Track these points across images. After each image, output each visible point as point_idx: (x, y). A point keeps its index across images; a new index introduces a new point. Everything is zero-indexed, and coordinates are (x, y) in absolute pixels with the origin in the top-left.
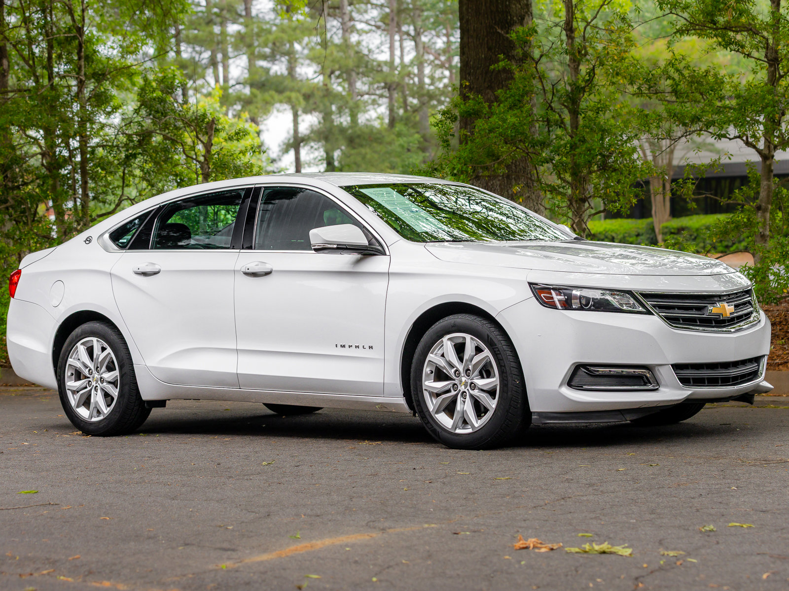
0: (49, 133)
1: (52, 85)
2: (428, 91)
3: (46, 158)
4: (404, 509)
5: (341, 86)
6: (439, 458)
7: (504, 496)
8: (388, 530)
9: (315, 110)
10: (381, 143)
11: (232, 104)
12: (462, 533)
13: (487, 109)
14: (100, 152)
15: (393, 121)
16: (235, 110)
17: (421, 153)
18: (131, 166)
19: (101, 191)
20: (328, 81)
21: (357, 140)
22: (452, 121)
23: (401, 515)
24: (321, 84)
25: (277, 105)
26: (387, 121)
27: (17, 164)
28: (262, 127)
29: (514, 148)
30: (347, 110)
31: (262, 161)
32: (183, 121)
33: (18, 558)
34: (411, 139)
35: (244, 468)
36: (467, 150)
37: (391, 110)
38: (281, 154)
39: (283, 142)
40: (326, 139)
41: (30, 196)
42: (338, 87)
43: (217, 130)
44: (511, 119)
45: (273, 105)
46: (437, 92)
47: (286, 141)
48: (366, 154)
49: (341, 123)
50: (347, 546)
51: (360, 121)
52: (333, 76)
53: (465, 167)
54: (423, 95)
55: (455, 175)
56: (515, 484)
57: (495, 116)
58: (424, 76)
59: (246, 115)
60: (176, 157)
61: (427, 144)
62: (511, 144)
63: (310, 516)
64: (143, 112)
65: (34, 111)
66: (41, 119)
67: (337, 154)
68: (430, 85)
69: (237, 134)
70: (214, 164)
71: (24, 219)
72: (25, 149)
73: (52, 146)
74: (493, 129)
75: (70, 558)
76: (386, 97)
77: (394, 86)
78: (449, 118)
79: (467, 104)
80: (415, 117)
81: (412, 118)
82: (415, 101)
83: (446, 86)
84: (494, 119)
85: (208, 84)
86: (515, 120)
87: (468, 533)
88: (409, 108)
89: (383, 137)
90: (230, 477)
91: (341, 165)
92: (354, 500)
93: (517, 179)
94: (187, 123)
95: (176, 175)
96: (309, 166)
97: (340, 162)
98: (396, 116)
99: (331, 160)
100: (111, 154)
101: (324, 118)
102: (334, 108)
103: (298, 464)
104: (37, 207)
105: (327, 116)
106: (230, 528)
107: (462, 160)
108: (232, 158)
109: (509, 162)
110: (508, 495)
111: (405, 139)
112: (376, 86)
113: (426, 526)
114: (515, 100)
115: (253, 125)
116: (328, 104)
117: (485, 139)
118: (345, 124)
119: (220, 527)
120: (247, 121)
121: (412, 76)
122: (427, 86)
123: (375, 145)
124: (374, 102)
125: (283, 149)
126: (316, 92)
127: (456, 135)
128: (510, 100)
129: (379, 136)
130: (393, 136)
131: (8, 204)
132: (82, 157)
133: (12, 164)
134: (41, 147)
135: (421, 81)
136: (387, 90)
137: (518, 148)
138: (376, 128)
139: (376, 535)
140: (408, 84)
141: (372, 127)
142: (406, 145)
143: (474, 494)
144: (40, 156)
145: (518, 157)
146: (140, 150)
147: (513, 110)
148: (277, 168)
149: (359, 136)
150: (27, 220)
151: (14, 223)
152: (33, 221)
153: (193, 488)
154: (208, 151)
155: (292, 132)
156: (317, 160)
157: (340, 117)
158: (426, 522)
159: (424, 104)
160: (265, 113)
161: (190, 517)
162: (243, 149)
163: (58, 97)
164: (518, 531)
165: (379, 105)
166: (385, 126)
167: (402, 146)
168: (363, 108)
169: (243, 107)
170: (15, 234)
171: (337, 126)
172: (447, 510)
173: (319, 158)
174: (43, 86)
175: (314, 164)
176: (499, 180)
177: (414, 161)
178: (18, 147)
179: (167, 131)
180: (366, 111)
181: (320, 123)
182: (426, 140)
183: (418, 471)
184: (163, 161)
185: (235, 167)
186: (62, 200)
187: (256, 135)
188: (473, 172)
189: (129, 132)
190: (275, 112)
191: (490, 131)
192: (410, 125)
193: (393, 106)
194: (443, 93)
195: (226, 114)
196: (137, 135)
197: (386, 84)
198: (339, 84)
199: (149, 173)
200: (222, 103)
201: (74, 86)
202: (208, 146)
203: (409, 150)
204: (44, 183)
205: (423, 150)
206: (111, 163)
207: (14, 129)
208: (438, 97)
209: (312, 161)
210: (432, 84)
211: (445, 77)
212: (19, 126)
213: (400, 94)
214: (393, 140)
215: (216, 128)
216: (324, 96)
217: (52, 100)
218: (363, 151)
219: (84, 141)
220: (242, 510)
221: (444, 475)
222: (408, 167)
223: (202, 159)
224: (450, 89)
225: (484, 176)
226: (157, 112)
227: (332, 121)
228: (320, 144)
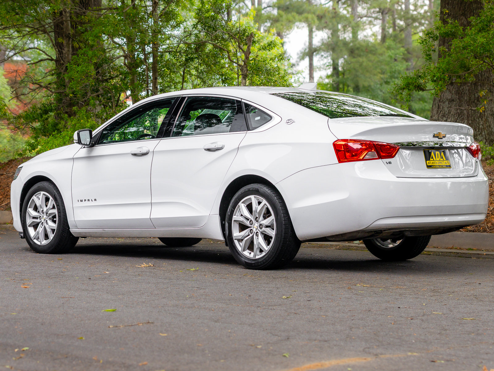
0: (130, 40)
1: (134, 5)
2: (412, 15)
3: (128, 60)
4: (392, 339)
5: (346, 10)
6: (418, 300)
7: (469, 333)
8: (380, 356)
9: (325, 27)
10: (374, 54)
11: (264, 23)
12: (439, 361)
13: (462, 31)
14: (167, 56)
15: (384, 38)
16: (266, 26)
17: (404, 62)
18: (189, 67)
19: (166, 86)
20: (336, 6)
21: (356, 52)
22: (434, 40)
23: (389, 344)
24: (331, 8)
25: (297, 24)
26: (379, 37)
27: (107, 63)
28: (285, 40)
29: (482, 62)
30: (350, 29)
31: (285, 66)
32: (228, 34)
33: (101, 361)
34: (397, 51)
35: (269, 300)
36: (445, 62)
37: (383, 29)
38: (298, 60)
39: (300, 51)
40: (333, 50)
41: (115, 87)
42: (343, 11)
43: (254, 42)
44: (481, 39)
45: (294, 23)
46: (419, 17)
47: (303, 51)
48: (363, 62)
49: (345, 38)
50: (349, 366)
51: (359, 37)
52: (340, 2)
53: (443, 75)
54: (408, 19)
55: (435, 81)
56: (478, 324)
57: (468, 37)
58: (409, 4)
59: (274, 31)
60: (222, 61)
61: (409, 56)
62: (479, 58)
63: (320, 341)
64: (199, 27)
65: (120, 24)
66: (125, 30)
67: (341, 61)
68: (413, 11)
69: (269, 45)
70: (251, 67)
71: (110, 104)
72: (112, 52)
73: (132, 51)
74: (466, 46)
75: (140, 364)
76: (380, 19)
77: (386, 11)
78: (432, 37)
79: (446, 27)
80: (401, 35)
81: (399, 36)
82: (402, 23)
83: (426, 12)
84: (467, 39)
85: (246, 6)
86: (483, 40)
87: (443, 362)
88: (397, 28)
89: (376, 49)
90: (258, 307)
91: (344, 69)
92: (353, 330)
93: (482, 85)
94: (231, 36)
95: (222, 75)
96: (320, 70)
97: (343, 68)
98: (387, 33)
99: (337, 67)
100: (175, 58)
101: (332, 34)
102: (340, 26)
103: (309, 299)
104: (120, 95)
105: (335, 32)
106: (259, 347)
107: (441, 70)
108: (264, 63)
109: (477, 72)
110: (473, 333)
111: (393, 51)
112: (372, 11)
113: (410, 354)
114: (484, 25)
115: (279, 38)
116: (335, 23)
117: (459, 54)
118: (347, 39)
119: (252, 345)
120: (274, 35)
121: (400, 4)
122: (411, 12)
123: (370, 55)
124: (370, 23)
125: (300, 56)
126: (327, 14)
127: (437, 50)
128: (480, 25)
129: (373, 49)
130: (384, 49)
131: (99, 93)
132: (153, 59)
133: (103, 63)
134: (124, 51)
135: (407, 7)
136: (380, 14)
137: (484, 62)
138: (371, 43)
139: (370, 359)
140: (397, 10)
141: (368, 42)
142: (393, 56)
143: (446, 330)
144: (122, 58)
145: (484, 69)
146: (196, 56)
147: (482, 33)
148: (296, 71)
149: (358, 49)
150: (112, 105)
151: (103, 106)
152: (117, 106)
153: (231, 314)
154: (247, 58)
155: (307, 44)
156: (326, 65)
157: (345, 33)
158: (410, 351)
159: (408, 25)
160: (288, 29)
161: (229, 337)
162: (273, 56)
163: (138, 14)
164: (482, 362)
165: (374, 25)
166: (379, 41)
167: (390, 57)
168: (362, 27)
169: (272, 24)
170: (103, 115)
171: (342, 40)
172: (425, 342)
173: (327, 64)
174: (127, 6)
175: (323, 69)
176: (468, 86)
177: (399, 68)
178: (108, 50)
179: (217, 42)
180: (364, 30)
181: (329, 38)
182: (409, 53)
183: (402, 309)
184: (213, 64)
185: (266, 70)
186: (138, 91)
187: (281, 45)
188: (449, 80)
189: (189, 41)
190: (296, 28)
191: (464, 48)
192: (397, 41)
193: (385, 26)
194: (424, 17)
195: (259, 29)
196: (194, 44)
197: (380, 9)
198: (345, 9)
199: (202, 73)
200: (256, 21)
201: (150, 6)
202: (247, 53)
203: (395, 60)
204: (125, 77)
205: (407, 60)
206: (174, 64)
207: (105, 37)
208: (419, 20)
209: (322, 67)
210: (415, 10)
211: (425, 5)
212: (109, 35)
213: (391, 17)
214: (384, 52)
215: (253, 41)
216: (333, 17)
217: (134, 16)
218: (361, 60)
219: (156, 47)
220: (268, 333)
221: (422, 314)
222: (395, 73)
223: (242, 63)
224: (429, 14)
225: (457, 83)
226: (209, 27)
227: (338, 37)
228: (328, 53)
